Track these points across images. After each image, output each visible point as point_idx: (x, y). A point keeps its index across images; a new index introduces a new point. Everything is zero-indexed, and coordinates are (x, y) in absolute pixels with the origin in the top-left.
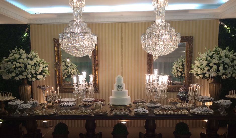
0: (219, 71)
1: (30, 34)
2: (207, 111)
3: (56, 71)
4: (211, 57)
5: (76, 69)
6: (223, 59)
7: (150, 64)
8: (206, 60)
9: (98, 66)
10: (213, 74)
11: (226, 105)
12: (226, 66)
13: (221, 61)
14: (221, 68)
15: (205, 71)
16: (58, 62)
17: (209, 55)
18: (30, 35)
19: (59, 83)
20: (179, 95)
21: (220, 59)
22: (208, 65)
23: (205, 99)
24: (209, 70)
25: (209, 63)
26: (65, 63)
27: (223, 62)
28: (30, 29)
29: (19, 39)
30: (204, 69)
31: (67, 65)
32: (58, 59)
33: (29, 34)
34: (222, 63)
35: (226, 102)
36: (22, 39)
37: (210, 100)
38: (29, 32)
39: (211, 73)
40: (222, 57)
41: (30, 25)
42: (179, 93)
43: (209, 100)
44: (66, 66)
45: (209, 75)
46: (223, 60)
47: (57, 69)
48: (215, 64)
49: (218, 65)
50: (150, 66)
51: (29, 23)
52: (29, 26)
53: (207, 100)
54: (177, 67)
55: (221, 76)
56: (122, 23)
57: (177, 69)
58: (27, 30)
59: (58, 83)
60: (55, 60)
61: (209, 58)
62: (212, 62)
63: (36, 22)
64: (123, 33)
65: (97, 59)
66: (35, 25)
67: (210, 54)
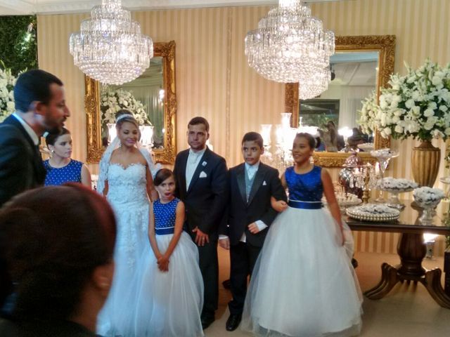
0: (425, 119)
1: (36, 34)
2: (380, 213)
3: (87, 115)
4: (410, 86)
5: (144, 112)
6: (437, 90)
7: (292, 102)
8: (400, 92)
9: (176, 107)
10: (412, 127)
11: (429, 200)
12: (443, 108)
13: (431, 96)
14: (429, 112)
15: (396, 120)
16: (93, 96)
17: (408, 81)
18: (36, 38)
19: (95, 142)
20: (343, 174)
21: (429, 92)
22: (402, 105)
23: (394, 186)
24: (402, 118)
25: (404, 100)
26: (118, 99)
27: (436, 97)
28: (36, 25)
29: (15, 47)
30: (393, 115)
31: (121, 103)
32: (93, 89)
33: (34, 36)
34: (432, 101)
35: (429, 192)
36: (20, 46)
37: (405, 187)
38: (34, 31)
39: (408, 124)
40: (434, 86)
41: (38, 17)
42: (342, 170)
43: (403, 188)
44: (119, 104)
45: (404, 128)
46: (436, 94)
47: (89, 112)
48: (417, 103)
49: (423, 106)
50: (292, 107)
51: (36, 12)
52: (35, 19)
53: (398, 187)
54: (368, 109)
55: (430, 131)
56: (230, 7)
57: (367, 114)
58: (30, 27)
59: (91, 141)
60: (87, 93)
61: (405, 90)
62: (411, 97)
63: (48, 10)
64: (231, 30)
65: (173, 91)
66: (46, 15)
67: (410, 80)
